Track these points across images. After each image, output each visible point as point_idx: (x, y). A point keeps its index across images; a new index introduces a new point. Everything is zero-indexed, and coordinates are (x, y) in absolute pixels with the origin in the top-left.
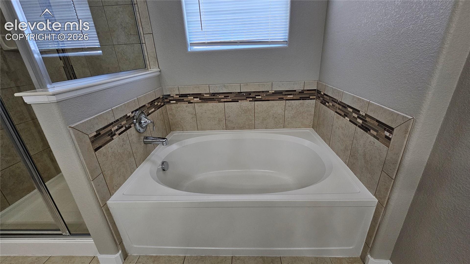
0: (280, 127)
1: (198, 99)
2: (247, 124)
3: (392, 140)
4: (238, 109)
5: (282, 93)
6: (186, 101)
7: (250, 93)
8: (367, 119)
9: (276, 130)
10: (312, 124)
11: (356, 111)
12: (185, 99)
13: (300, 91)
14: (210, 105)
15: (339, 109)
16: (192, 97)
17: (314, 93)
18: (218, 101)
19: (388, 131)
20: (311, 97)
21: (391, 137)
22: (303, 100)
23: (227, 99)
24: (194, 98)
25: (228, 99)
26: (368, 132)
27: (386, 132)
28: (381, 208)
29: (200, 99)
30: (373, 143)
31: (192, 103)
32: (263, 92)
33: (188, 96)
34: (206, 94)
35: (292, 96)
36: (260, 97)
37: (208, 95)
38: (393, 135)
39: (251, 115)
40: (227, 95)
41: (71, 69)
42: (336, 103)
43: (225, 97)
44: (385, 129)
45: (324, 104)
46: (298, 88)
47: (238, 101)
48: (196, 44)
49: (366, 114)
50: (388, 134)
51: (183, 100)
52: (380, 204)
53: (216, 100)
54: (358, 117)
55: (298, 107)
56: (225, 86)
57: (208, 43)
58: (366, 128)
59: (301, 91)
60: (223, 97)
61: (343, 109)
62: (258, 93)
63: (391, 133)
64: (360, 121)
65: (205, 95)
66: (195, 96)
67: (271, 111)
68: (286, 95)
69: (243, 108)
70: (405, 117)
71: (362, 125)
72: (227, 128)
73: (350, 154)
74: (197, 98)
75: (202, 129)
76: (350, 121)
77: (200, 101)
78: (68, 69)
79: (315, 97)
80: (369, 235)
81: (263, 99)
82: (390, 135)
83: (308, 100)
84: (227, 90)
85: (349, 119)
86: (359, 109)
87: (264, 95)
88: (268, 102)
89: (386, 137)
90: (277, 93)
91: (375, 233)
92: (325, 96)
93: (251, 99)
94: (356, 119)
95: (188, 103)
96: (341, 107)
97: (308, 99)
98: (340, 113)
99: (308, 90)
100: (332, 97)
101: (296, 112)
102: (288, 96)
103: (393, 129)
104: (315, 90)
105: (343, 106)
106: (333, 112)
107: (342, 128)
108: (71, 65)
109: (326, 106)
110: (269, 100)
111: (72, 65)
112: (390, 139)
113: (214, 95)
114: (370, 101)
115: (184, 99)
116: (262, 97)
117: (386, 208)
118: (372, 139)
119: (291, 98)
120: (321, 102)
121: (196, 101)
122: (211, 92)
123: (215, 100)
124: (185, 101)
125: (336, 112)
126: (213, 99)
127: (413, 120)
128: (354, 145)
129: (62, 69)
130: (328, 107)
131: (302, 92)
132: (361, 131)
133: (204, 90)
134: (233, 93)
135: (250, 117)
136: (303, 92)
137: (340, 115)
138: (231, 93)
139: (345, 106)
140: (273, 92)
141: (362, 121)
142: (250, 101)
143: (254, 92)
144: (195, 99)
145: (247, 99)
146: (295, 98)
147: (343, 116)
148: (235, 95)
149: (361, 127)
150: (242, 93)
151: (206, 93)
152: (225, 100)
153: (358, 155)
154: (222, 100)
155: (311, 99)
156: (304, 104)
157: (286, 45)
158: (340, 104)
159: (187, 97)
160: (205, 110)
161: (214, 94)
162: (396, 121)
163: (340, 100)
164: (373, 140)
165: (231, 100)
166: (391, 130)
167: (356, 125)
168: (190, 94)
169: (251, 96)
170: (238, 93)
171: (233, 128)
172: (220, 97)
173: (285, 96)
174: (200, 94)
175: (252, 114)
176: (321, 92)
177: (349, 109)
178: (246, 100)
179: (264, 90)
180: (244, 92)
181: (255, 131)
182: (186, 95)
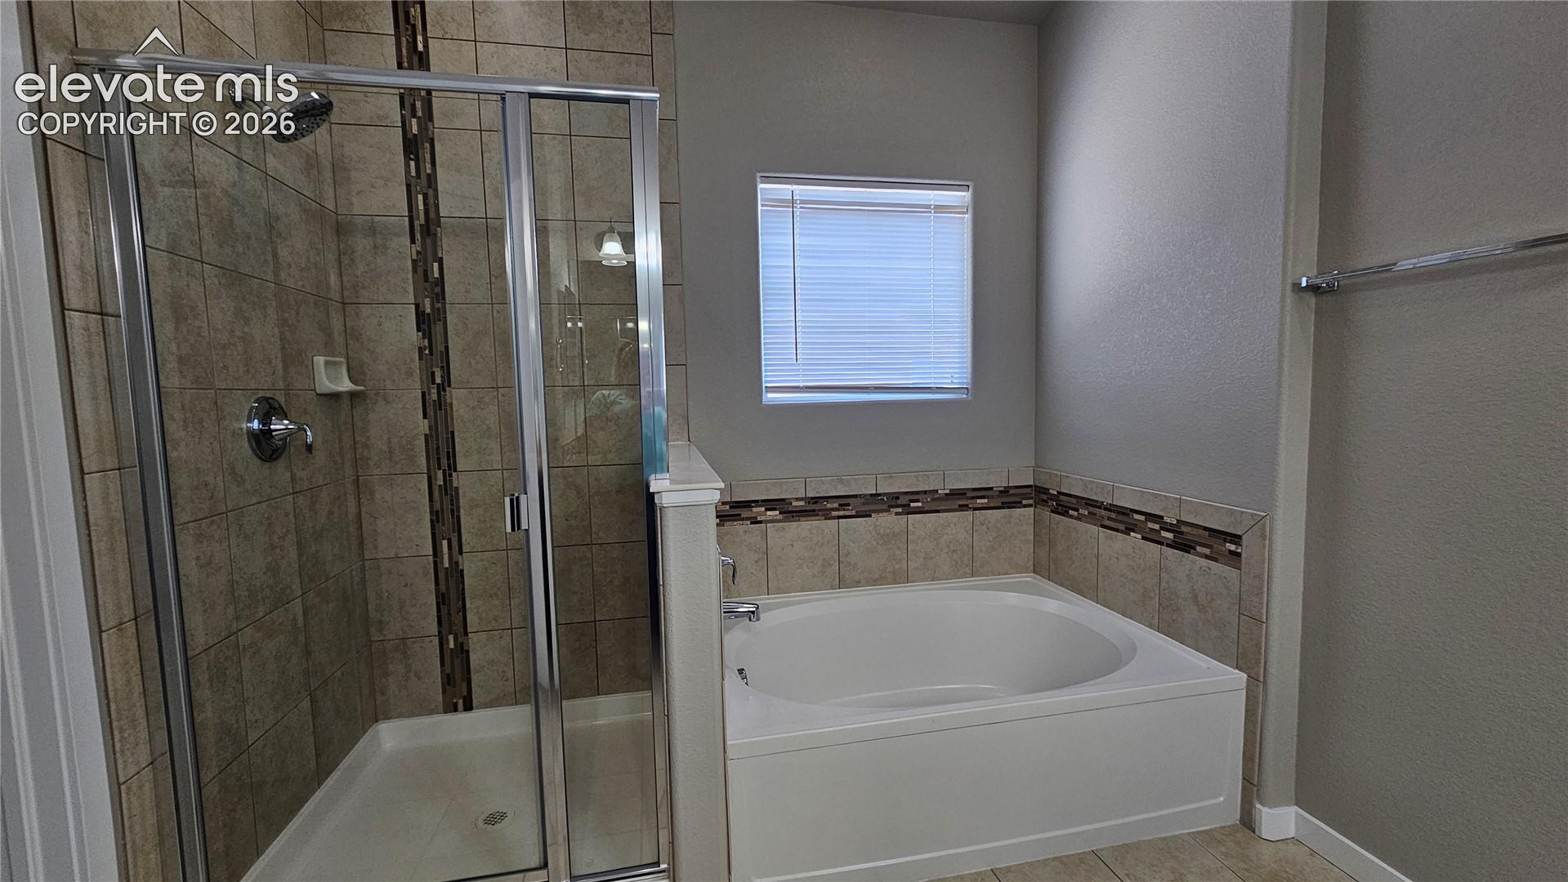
0: (964, 575)
1: (777, 512)
2: (888, 570)
3: (1244, 556)
4: (871, 533)
5: (965, 494)
6: (747, 519)
7: (896, 496)
8: (1184, 529)
9: (956, 582)
10: (1032, 563)
11: (1157, 518)
12: (745, 513)
13: (1000, 489)
14: (806, 526)
15: (1109, 519)
16: (763, 509)
17: (1031, 494)
18: (823, 518)
19: (1231, 542)
20: (1024, 502)
21: (1239, 551)
22: (1009, 508)
23: (844, 510)
24: (767, 510)
25: (848, 510)
26: (1192, 551)
27: (1227, 544)
28: (1257, 686)
29: (780, 513)
30: (1207, 570)
31: (760, 522)
32: (925, 492)
33: (753, 507)
34: (797, 499)
35: (986, 501)
36: (920, 504)
37: (802, 503)
38: (1244, 547)
39: (899, 548)
40: (844, 501)
41: (448, 442)
42: (1100, 508)
43: (840, 505)
44: (1225, 541)
45: (1065, 514)
46: (997, 482)
47: (870, 516)
48: (777, 390)
49: (1177, 520)
50: (1233, 547)
51: (740, 515)
52: (1253, 679)
53: (820, 513)
54: (1162, 528)
55: (999, 525)
56: (841, 481)
57: (806, 387)
58: (1185, 545)
59: (1002, 489)
60: (836, 505)
61: (1121, 518)
62: (915, 495)
63: (1238, 544)
64: (1170, 535)
65: (795, 503)
66: (770, 504)
67: (945, 537)
68: (973, 498)
69: (882, 531)
70: (1256, 515)
71: (1175, 542)
72: (842, 583)
73: (1160, 604)
74: (775, 509)
75: (779, 591)
76: (1143, 538)
77: (781, 517)
78: (437, 439)
79: (1031, 502)
80: (1248, 758)
81: (926, 509)
82: (1237, 548)
83: (1019, 508)
84: (847, 489)
85: (1139, 536)
86: (1161, 514)
87: (929, 500)
88: (937, 516)
89: (1231, 552)
90: (955, 494)
91: (1258, 745)
92: (1062, 497)
93: (900, 510)
94: (1158, 532)
95: (752, 523)
96: (1113, 515)
97: (1018, 505)
98: (1114, 526)
99: (1017, 487)
100: (1083, 498)
101: (996, 537)
102: (979, 501)
103: (1239, 537)
104: (1030, 486)
105: (1118, 512)
106: (1094, 529)
107: (1127, 556)
108: (450, 429)
109: (1071, 517)
110: (938, 511)
111: (453, 433)
112: (1239, 555)
113: (816, 503)
114: (1183, 497)
115: (742, 513)
116: (922, 502)
117: (1265, 683)
118: (1204, 562)
119: (985, 506)
120: (1052, 511)
121: (771, 518)
122: (810, 494)
123: (818, 515)
124: (743, 519)
125: (1102, 526)
126: (814, 510)
127: (1268, 517)
128: (1164, 584)
129: (421, 443)
130: (1077, 519)
131: (1005, 491)
132: (1174, 553)
133: (794, 491)
134: (861, 495)
135: (898, 552)
136: (1008, 492)
137: (1117, 530)
138: (855, 496)
139: (1124, 512)
140: (948, 492)
141: (1172, 535)
142: (897, 514)
143: (906, 493)
144: (769, 513)
145: (892, 509)
146: (992, 505)
147: (1122, 532)
148: (862, 500)
149: (1173, 545)
150: (880, 495)
151: (798, 496)
152: (841, 513)
153: (1180, 600)
154: (835, 513)
155: (1025, 506)
156: (1011, 517)
157: (965, 396)
158: (1110, 508)
159: (749, 509)
160: (792, 541)
161: (816, 500)
162: (1241, 522)
163: (1108, 501)
164: (1206, 565)
165: (854, 513)
166: (1236, 539)
167: (1161, 543)
168: (757, 501)
169: (899, 502)
170: (871, 495)
171: (857, 584)
172: (829, 506)
173: (970, 501)
174: (783, 500)
175: (901, 545)
176: (1048, 490)
177: (1136, 516)
178: (890, 511)
179: (927, 489)
180: (884, 494)
181: (907, 586)
182: (747, 504)
